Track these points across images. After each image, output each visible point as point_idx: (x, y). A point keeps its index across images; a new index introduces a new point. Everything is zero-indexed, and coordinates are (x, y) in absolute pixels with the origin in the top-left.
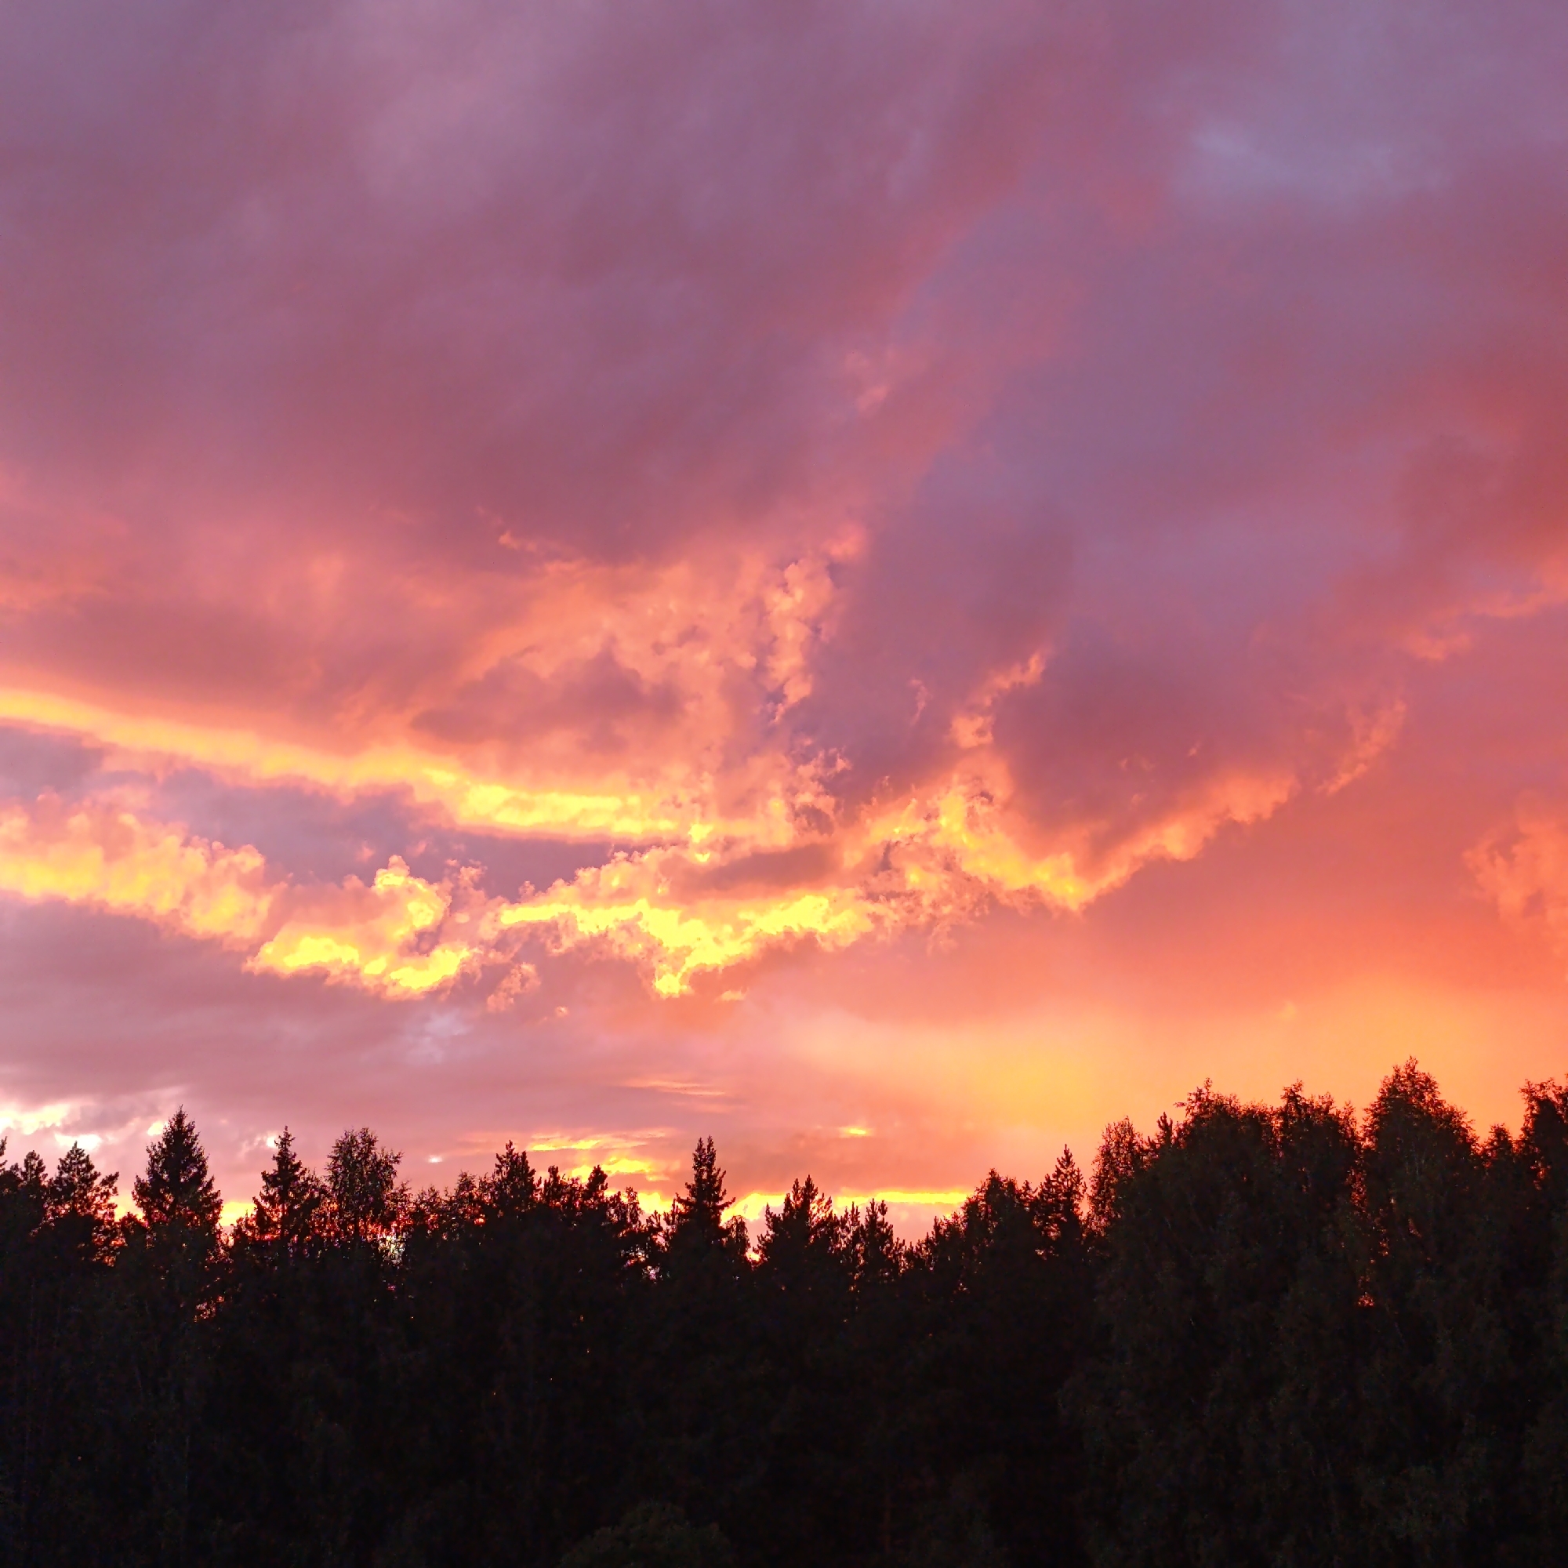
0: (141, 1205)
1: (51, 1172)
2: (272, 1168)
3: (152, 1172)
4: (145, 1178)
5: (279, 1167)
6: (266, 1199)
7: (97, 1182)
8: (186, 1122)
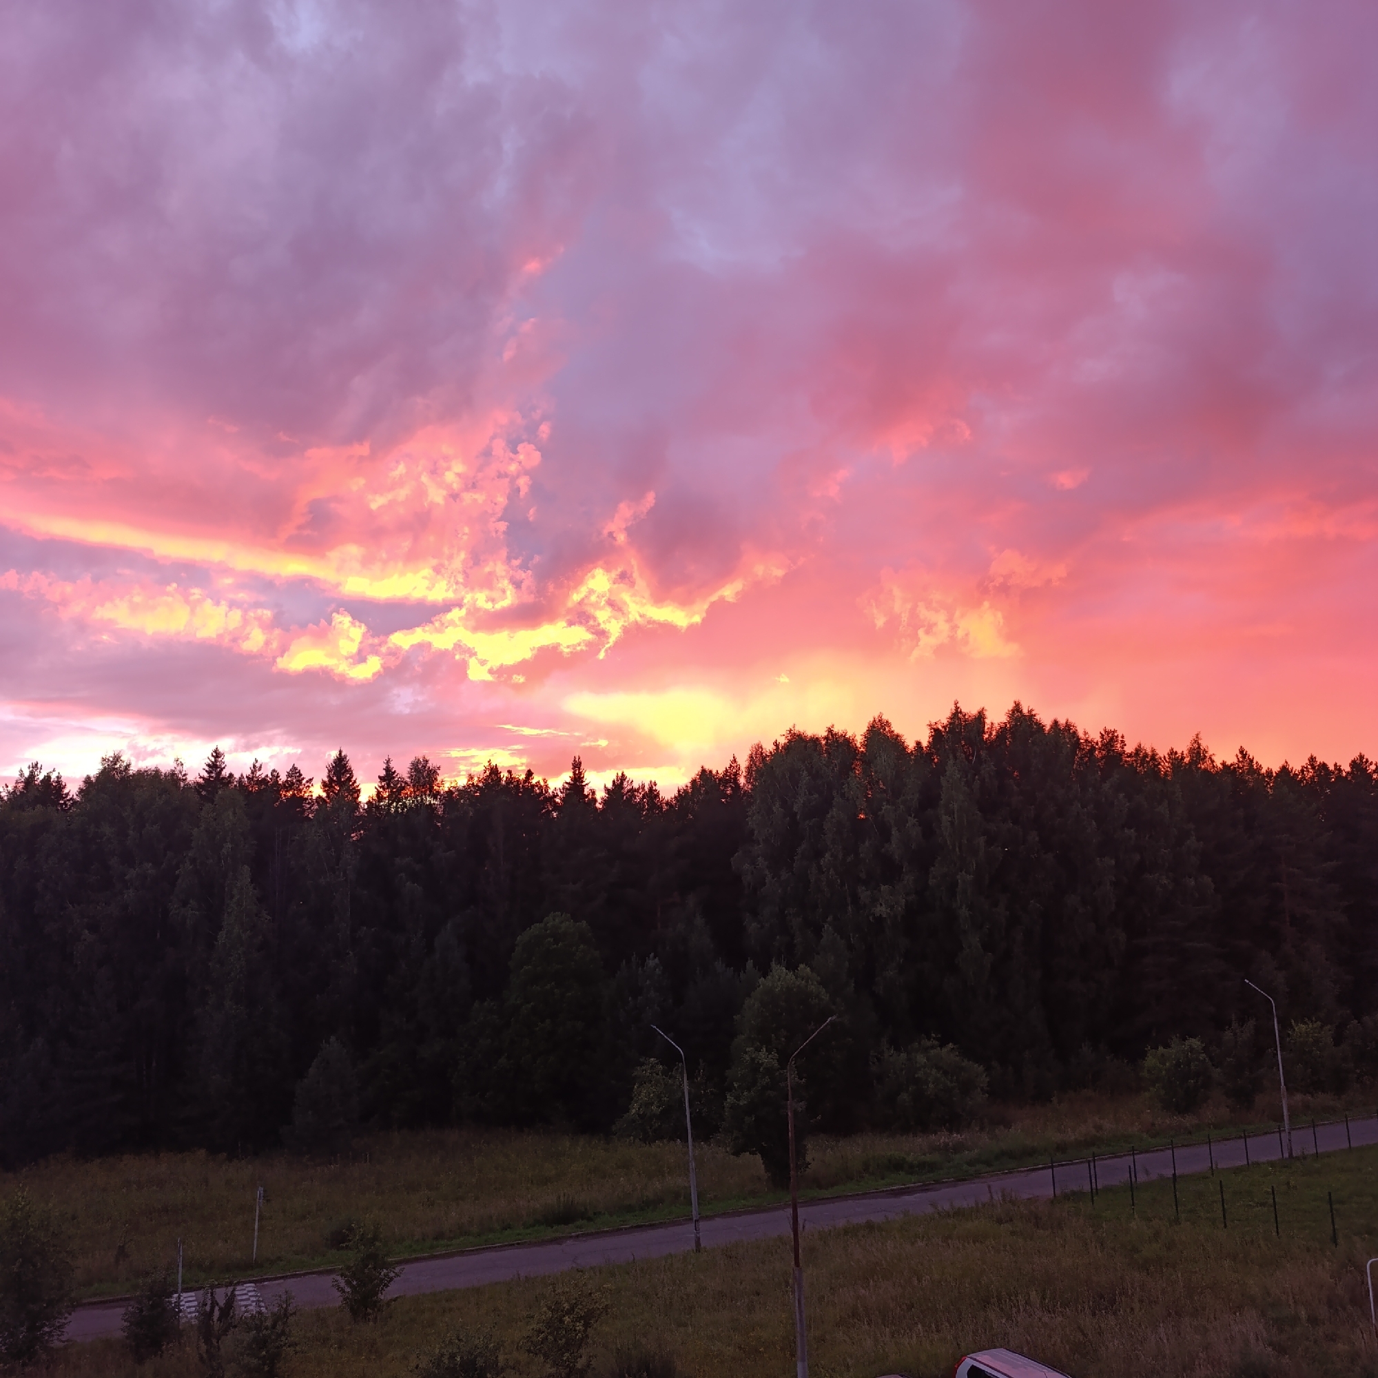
0: (325, 791)
1: (283, 778)
2: (383, 773)
3: (329, 776)
4: (326, 779)
5: (387, 773)
6: (380, 787)
7: (304, 782)
8: (343, 754)
